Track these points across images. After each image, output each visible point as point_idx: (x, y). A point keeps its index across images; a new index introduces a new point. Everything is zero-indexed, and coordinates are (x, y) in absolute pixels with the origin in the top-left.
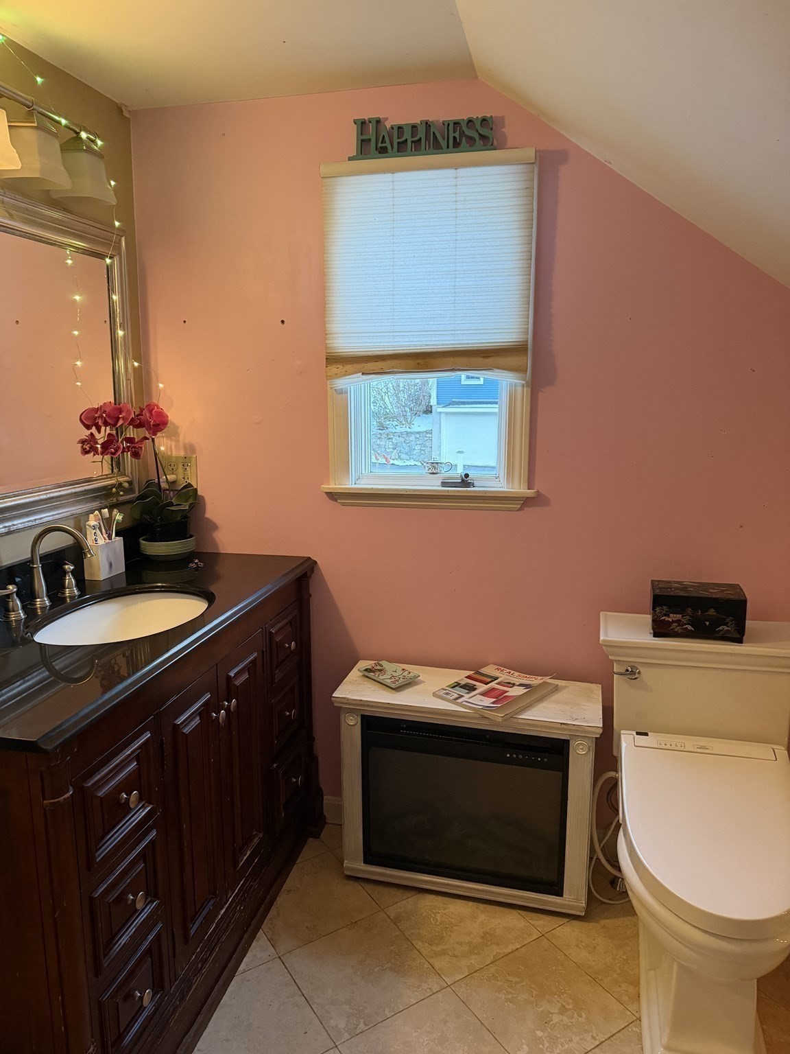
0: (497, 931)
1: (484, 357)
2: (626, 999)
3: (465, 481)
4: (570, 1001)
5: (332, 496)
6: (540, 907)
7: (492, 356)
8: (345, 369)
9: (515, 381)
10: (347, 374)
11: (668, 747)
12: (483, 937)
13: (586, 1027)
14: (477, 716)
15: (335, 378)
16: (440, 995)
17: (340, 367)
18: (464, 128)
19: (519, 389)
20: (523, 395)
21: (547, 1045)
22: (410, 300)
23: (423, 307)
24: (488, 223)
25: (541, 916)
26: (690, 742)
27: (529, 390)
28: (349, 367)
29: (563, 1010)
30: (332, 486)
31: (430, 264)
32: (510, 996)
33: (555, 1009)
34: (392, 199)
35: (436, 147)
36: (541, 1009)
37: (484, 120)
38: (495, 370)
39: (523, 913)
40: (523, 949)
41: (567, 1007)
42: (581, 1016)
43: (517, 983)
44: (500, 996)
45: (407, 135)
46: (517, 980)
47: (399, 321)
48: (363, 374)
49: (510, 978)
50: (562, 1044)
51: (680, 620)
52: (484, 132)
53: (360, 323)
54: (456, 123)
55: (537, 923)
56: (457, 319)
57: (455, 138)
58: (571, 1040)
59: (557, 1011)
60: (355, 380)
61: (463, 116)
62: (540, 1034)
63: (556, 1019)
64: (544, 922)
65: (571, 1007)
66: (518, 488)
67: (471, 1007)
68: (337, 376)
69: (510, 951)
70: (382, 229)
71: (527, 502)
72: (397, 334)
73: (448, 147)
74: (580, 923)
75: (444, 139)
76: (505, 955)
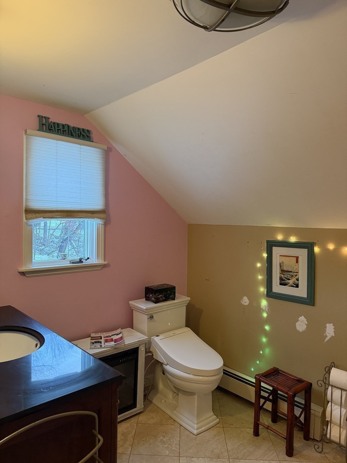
0: (124, 431)
1: (92, 214)
2: (173, 423)
3: (81, 261)
4: (163, 433)
5: (23, 274)
6: (131, 415)
7: (94, 213)
8: (35, 216)
9: (100, 222)
10: (36, 218)
11: (167, 337)
12: (123, 436)
13: (173, 436)
14: (113, 349)
15: (30, 219)
16: (131, 458)
17: (34, 214)
18: (81, 131)
19: (101, 226)
20: (102, 228)
21: (170, 447)
22: (64, 190)
23: (69, 193)
24: (91, 167)
25: (130, 419)
26: (171, 333)
27: (104, 226)
28: (37, 215)
29: (164, 437)
30: (24, 269)
31: (71, 177)
32: (148, 444)
33: (162, 438)
34: (56, 150)
35: (71, 135)
36: (159, 440)
37: (88, 131)
38: (95, 218)
39: (125, 421)
40: (137, 430)
41: (164, 435)
42: (169, 435)
43: (146, 439)
44: (146, 445)
45: (61, 127)
46: (145, 438)
47: (59, 197)
48: (43, 218)
49: (143, 439)
50: (174, 444)
51: (162, 296)
52: (88, 134)
53: (42, 197)
54: (79, 129)
55: (132, 421)
56: (82, 199)
57: (78, 134)
58: (174, 441)
59: (163, 438)
60: (39, 220)
61: (81, 127)
62: (166, 446)
63: (165, 439)
64: (133, 420)
65: (164, 434)
66: (101, 261)
67: (143, 454)
68: (32, 218)
69: (134, 433)
70: (52, 161)
71: (104, 266)
72: (59, 202)
73: (76, 136)
74: (142, 414)
75: (74, 133)
76: (135, 435)
